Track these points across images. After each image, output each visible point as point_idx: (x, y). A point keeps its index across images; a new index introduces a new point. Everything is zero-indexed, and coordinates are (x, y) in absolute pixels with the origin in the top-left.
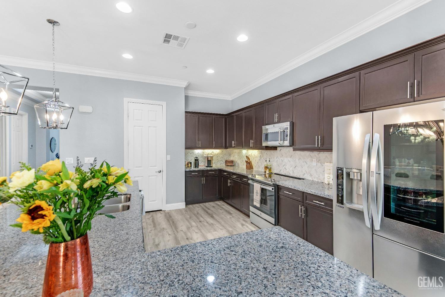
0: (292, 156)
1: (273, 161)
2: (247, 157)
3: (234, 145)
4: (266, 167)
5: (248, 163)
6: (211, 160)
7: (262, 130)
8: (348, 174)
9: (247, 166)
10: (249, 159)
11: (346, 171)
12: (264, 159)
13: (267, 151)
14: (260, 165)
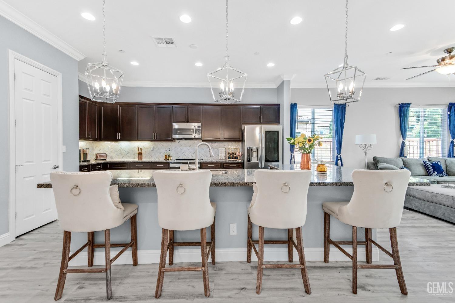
0: (190, 146)
1: (172, 150)
2: (138, 148)
3: (120, 137)
4: (167, 155)
5: (140, 154)
6: (86, 153)
7: (172, 125)
8: (252, 149)
9: (138, 156)
10: (141, 151)
11: (251, 148)
12: (159, 150)
13: (163, 143)
14: (152, 155)
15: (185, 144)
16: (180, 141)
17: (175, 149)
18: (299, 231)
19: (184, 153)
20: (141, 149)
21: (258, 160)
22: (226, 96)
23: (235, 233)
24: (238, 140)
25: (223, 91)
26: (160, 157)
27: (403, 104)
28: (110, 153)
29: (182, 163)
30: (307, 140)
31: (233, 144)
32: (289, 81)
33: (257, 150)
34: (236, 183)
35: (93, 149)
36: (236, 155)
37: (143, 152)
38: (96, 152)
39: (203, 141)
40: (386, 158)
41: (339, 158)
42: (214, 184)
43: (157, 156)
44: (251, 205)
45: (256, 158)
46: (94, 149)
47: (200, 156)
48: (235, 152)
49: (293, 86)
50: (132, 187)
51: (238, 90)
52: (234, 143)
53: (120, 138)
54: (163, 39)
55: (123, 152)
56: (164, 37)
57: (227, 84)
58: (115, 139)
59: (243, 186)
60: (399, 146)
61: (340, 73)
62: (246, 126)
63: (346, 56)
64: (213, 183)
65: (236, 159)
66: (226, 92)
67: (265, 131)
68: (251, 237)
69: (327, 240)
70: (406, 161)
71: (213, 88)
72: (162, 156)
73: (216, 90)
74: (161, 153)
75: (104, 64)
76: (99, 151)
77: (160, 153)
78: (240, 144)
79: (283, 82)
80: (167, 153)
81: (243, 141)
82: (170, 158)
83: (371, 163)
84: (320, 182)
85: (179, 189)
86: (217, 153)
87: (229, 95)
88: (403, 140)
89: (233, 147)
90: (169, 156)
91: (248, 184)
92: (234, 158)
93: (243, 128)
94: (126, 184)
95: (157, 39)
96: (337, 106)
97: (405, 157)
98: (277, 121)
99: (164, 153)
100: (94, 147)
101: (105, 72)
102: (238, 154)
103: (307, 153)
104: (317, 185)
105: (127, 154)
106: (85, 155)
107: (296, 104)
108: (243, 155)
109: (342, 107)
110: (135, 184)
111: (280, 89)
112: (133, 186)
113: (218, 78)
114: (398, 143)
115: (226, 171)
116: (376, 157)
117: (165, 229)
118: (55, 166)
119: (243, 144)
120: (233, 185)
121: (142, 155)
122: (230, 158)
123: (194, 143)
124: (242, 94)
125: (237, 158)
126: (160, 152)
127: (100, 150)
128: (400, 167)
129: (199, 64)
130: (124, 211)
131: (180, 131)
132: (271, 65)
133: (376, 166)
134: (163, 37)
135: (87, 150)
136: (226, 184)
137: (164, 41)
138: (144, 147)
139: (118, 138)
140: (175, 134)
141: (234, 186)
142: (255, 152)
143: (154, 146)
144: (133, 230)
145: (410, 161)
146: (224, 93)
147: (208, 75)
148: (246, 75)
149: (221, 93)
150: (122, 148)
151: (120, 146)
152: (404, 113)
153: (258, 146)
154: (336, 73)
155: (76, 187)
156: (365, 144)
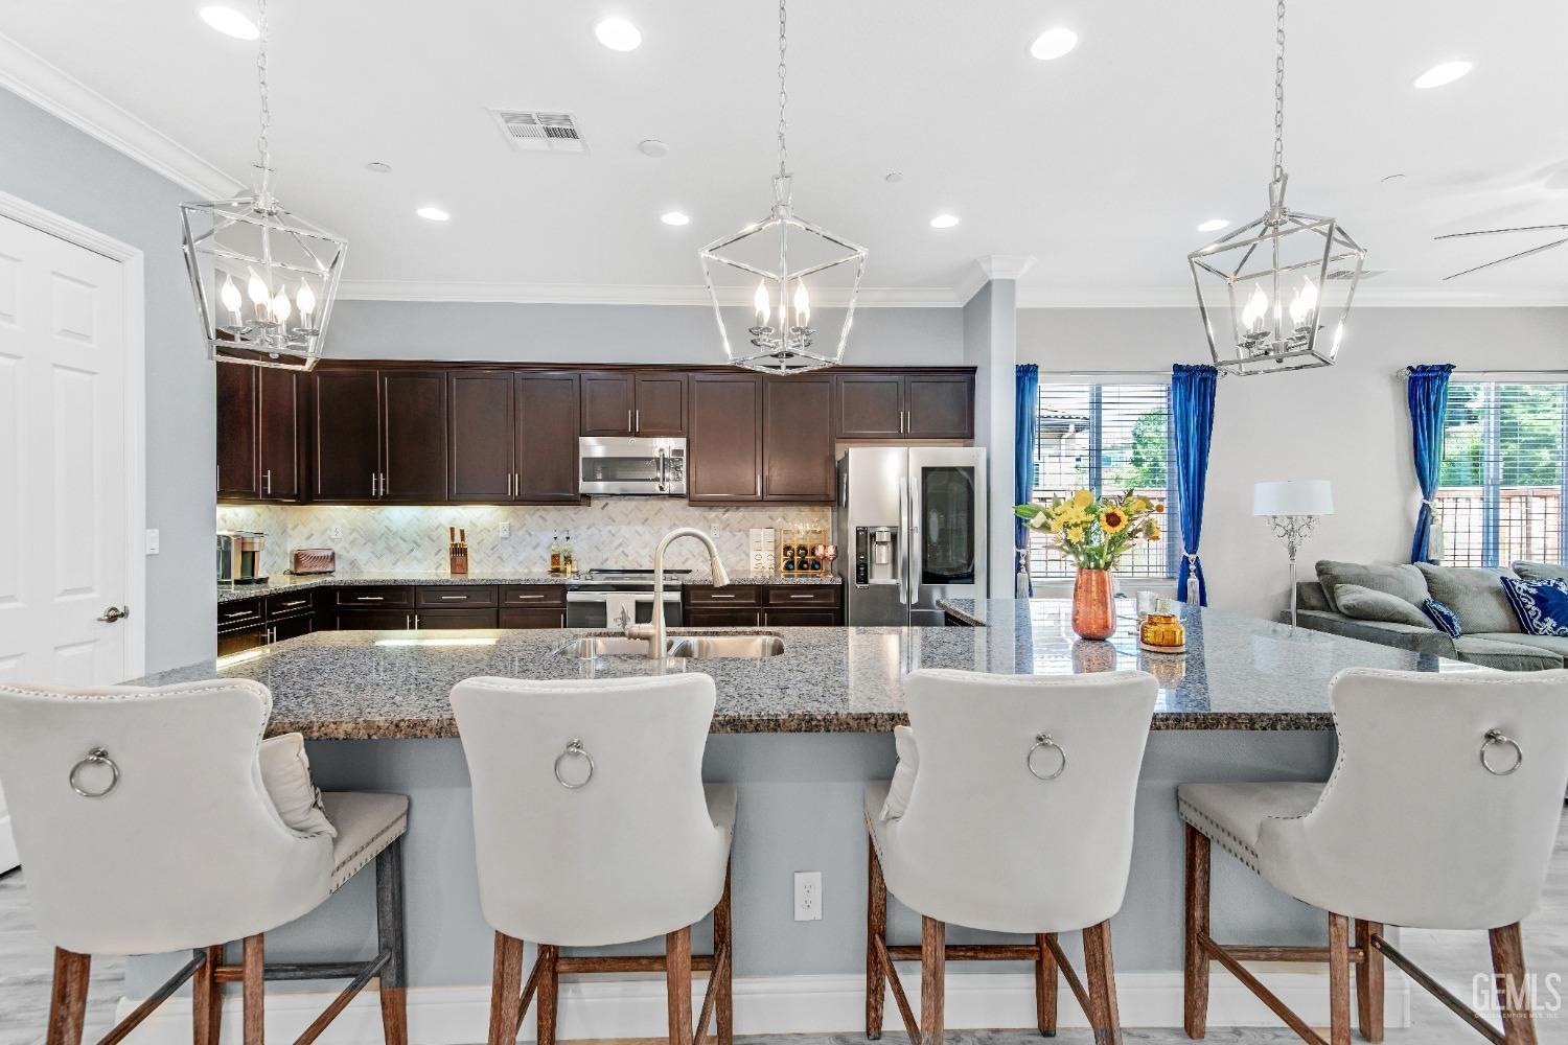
0: (647, 520)
1: (576, 537)
2: (452, 529)
3: (384, 487)
4: (558, 556)
5: (459, 553)
6: (254, 553)
7: (576, 447)
8: (873, 536)
9: (453, 561)
10: (463, 539)
11: (871, 531)
12: (530, 534)
13: (544, 510)
14: (504, 557)
15: (627, 515)
16: (607, 504)
17: (589, 532)
18: (1101, 938)
19: (621, 549)
20: (462, 532)
21: (894, 576)
22: (776, 343)
23: (816, 913)
24: (823, 498)
25: (766, 319)
26: (535, 563)
27: (1424, 368)
28: (348, 547)
29: (613, 586)
30: (1103, 517)
31: (803, 513)
32: (1010, 285)
33: (894, 538)
34: (819, 717)
35: (284, 531)
36: (813, 554)
37: (469, 543)
38: (295, 543)
39: (694, 502)
40: (1365, 567)
41: (1192, 567)
42: (729, 722)
43: (520, 558)
44: (885, 813)
45: (890, 567)
46: (289, 531)
47: (683, 560)
48: (808, 544)
49: (1024, 299)
50: (369, 736)
51: (830, 318)
52: (806, 511)
53: (384, 492)
54: (534, 116)
55: (397, 545)
56: (537, 111)
57: (784, 294)
58: (363, 497)
59: (849, 728)
60: (1409, 522)
61: (1250, 246)
62: (852, 451)
63: (1278, 176)
64: (721, 718)
65: (813, 568)
66: (777, 327)
67: (923, 468)
68: (883, 937)
69: (1199, 942)
70: (1435, 576)
71: (722, 309)
72: (541, 557)
73: (733, 314)
74: (538, 549)
75: (261, 205)
76: (308, 538)
77: (535, 548)
78: (828, 512)
79: (989, 285)
80: (562, 547)
81: (839, 504)
82: (569, 568)
83: (1310, 584)
84: (1180, 714)
85: (568, 764)
86: (744, 548)
87: (790, 337)
88: (1426, 502)
89: (802, 525)
90: (568, 560)
91: (872, 721)
92: (805, 566)
93: (839, 456)
94: (344, 725)
95: (510, 117)
96: (1183, 375)
97: (1432, 562)
98: (965, 431)
99: (549, 547)
100: (290, 526)
101: (266, 237)
102: (820, 551)
103: (1097, 567)
104: (1167, 728)
105: (412, 550)
106: (249, 558)
107: (1036, 367)
108: (840, 553)
109: (1201, 379)
110: (381, 724)
111: (976, 310)
112: (372, 732)
113: (747, 266)
114: (1405, 511)
115: (776, 634)
116: (1328, 563)
117: (506, 937)
118: (114, 609)
119: (841, 513)
120: (808, 724)
121: (466, 555)
122: (791, 567)
123: (661, 509)
124: (845, 333)
125: (817, 566)
126: (534, 544)
127: (312, 535)
128: (1416, 600)
129: (676, 219)
130: (335, 841)
131: (609, 467)
132: (945, 221)
133: (1328, 596)
134: (533, 111)
135: (257, 540)
136: (777, 720)
137: (540, 126)
138: (475, 526)
139: (377, 493)
140: (590, 478)
141: (811, 731)
142: (884, 548)
143: (511, 520)
144: (388, 908)
145: (1454, 577)
146: (770, 330)
147: (704, 254)
148: (863, 252)
149: (756, 332)
150: (394, 529)
151: (387, 523)
152: (1428, 403)
153: (898, 525)
154: (1235, 246)
155: (100, 756)
156: (1290, 518)
